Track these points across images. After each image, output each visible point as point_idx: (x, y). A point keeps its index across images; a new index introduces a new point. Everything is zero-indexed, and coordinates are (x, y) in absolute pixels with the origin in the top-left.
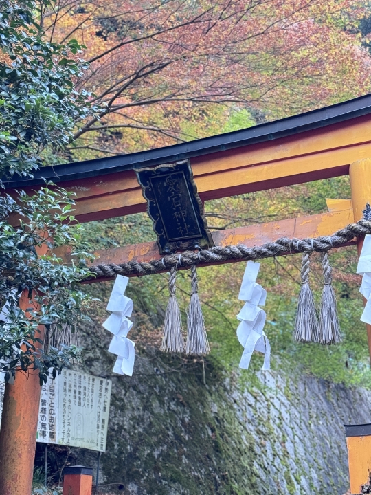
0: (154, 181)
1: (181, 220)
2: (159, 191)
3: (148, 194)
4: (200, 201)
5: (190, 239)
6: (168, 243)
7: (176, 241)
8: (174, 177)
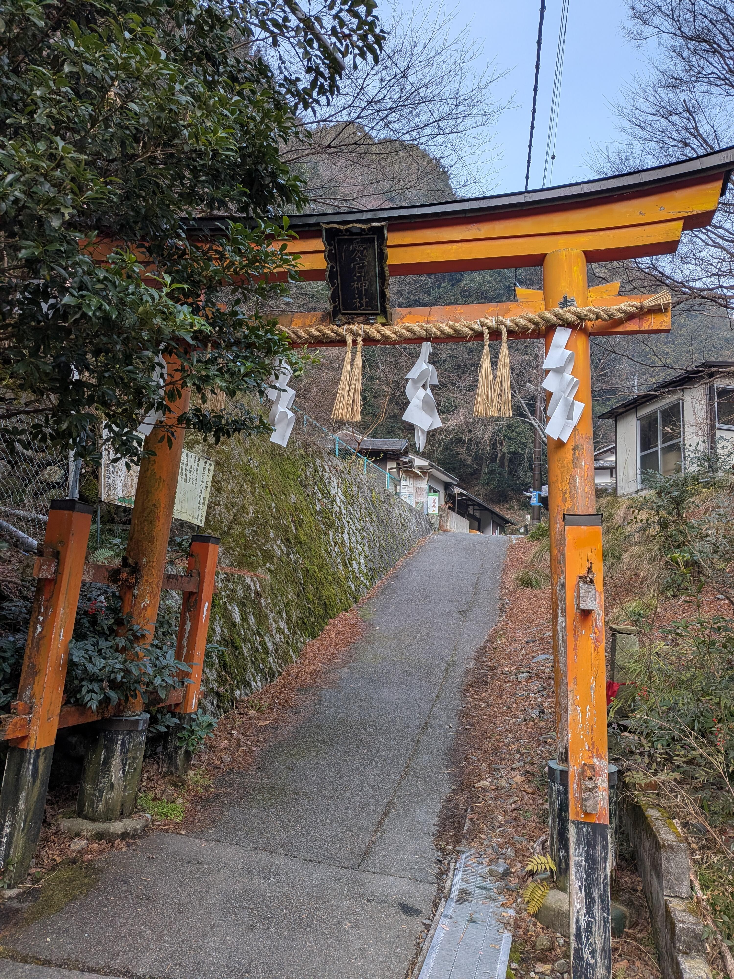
0: (339, 242)
1: (360, 292)
2: (343, 255)
3: (331, 257)
4: (387, 273)
5: (365, 314)
6: (340, 316)
7: (350, 314)
8: (363, 241)
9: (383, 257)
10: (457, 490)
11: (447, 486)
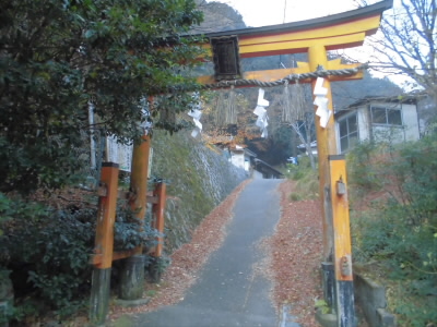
0: (217, 44)
4: (239, 57)
5: (230, 75)
9: (237, 50)
10: (256, 160)
11: (252, 158)
